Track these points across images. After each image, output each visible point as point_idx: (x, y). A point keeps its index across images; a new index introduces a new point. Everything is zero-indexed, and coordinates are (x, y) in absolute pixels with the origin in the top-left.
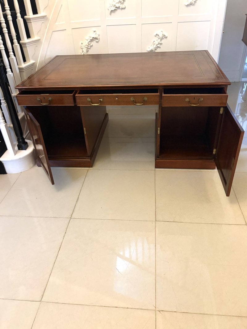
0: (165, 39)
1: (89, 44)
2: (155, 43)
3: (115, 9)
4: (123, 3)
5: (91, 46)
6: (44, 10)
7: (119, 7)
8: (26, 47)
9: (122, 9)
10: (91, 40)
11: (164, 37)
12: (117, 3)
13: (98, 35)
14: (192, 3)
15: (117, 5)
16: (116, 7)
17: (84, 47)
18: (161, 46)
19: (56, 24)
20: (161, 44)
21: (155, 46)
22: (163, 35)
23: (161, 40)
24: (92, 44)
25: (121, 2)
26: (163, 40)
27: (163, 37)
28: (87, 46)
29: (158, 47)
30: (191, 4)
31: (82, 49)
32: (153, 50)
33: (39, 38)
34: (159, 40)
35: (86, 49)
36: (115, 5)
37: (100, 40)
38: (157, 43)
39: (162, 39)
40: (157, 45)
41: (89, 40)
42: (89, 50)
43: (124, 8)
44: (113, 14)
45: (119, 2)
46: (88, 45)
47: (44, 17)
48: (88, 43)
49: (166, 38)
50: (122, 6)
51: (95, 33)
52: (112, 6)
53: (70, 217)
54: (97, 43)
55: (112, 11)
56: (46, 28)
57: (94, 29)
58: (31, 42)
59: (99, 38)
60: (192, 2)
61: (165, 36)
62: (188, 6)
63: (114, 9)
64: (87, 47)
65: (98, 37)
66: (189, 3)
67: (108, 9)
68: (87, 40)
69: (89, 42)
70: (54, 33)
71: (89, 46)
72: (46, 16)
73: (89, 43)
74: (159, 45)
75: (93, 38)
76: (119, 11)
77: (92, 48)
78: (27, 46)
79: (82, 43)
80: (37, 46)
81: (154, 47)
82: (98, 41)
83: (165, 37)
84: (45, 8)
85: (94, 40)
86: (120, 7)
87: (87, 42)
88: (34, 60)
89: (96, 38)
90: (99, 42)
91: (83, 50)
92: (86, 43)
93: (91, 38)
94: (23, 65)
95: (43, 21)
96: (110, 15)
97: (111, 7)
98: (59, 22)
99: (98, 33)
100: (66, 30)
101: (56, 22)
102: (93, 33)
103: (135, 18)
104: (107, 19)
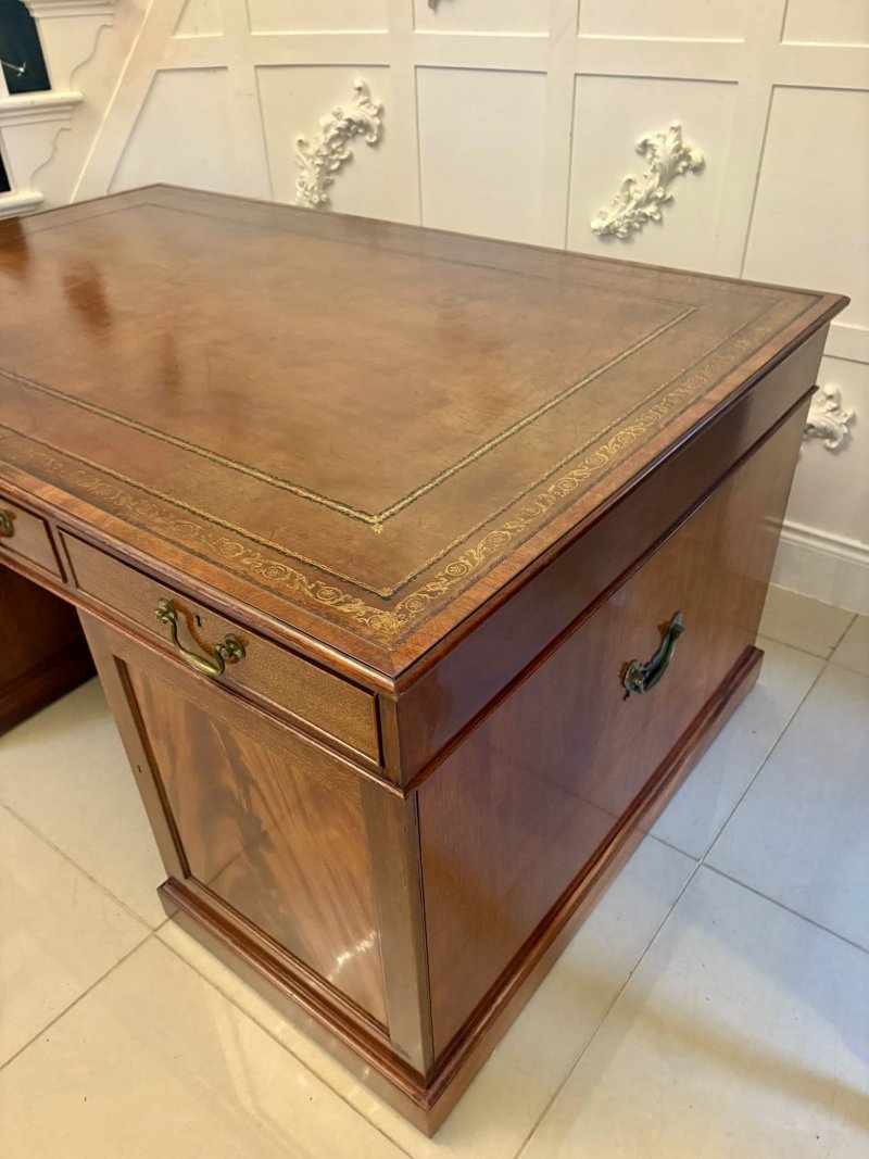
0: (690, 174)
1: (333, 152)
2: (631, 189)
5: (343, 162)
10: (339, 129)
11: (684, 163)
13: (375, 112)
17: (308, 162)
18: (665, 211)
19: (179, 36)
20: (666, 202)
21: (629, 208)
22: (676, 150)
23: (665, 181)
24: (350, 148)
26: (679, 180)
27: (676, 162)
28: (324, 157)
29: (646, 216)
33: (76, 94)
34: (656, 179)
35: (318, 170)
37: (386, 137)
38: (638, 192)
39: (668, 175)
40: (640, 205)
41: (333, 132)
42: (337, 179)
44: (444, 7)
46: (326, 152)
48: (328, 145)
49: (698, 169)
51: (362, 98)
54: (370, 150)
56: (127, 51)
57: (360, 78)
59: (380, 127)
61: (686, 156)
64: (319, 161)
65: (376, 122)
68: (325, 130)
69: (334, 139)
70: (163, 77)
71: (332, 162)
73: (334, 146)
74: (650, 209)
75: (350, 121)
77: (347, 170)
79: (299, 142)
80: (65, 129)
81: (623, 214)
82: (374, 139)
83: (680, 166)
85: (356, 132)
87: (323, 138)
89: (365, 127)
90: (384, 147)
91: (305, 173)
92: (318, 142)
93: (342, 124)
95: (107, 21)
96: (431, 11)
98: (196, 31)
99: (377, 102)
100: (225, 68)
101: (176, 28)
102: (354, 100)
103: (546, 35)
104: (418, 31)
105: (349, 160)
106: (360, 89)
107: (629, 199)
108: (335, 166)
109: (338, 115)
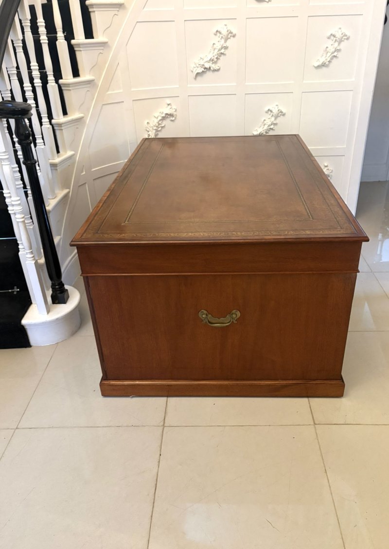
0: (282, 116)
1: (159, 124)
2: (265, 122)
3: (203, 71)
4: (215, 63)
5: (162, 127)
6: (90, 71)
7: (210, 68)
8: (62, 130)
9: (215, 70)
10: (163, 117)
12: (206, 62)
13: (175, 110)
14: (325, 64)
15: (207, 66)
16: (205, 68)
17: (151, 129)
18: (275, 127)
19: (109, 92)
20: (275, 124)
21: (266, 127)
22: (279, 111)
23: (276, 119)
24: (164, 123)
25: (213, 60)
26: (279, 118)
27: (278, 114)
28: (157, 127)
29: (271, 129)
30: (323, 65)
31: (148, 131)
32: (262, 134)
33: (82, 115)
34: (273, 119)
35: (154, 131)
36: (203, 65)
37: (177, 117)
38: (268, 122)
39: (276, 117)
40: (269, 126)
41: (160, 118)
42: (159, 133)
43: (218, 70)
44: (199, 78)
45: (210, 60)
46: (157, 125)
47: (89, 82)
48: (158, 122)
49: (284, 115)
50: (214, 67)
51: (170, 107)
52: (198, 65)
53: (162, 423)
54: (172, 122)
55: (198, 74)
56: (94, 99)
57: (168, 101)
58: (69, 122)
59: (176, 115)
60: (325, 61)
61: (281, 112)
62: (318, 67)
63: (201, 71)
64: (155, 128)
65: (175, 113)
66: (320, 63)
67: (192, 71)
68: (157, 118)
69: (160, 120)
70: (104, 106)
71: (159, 128)
72: (93, 80)
73: (160, 122)
74: (272, 127)
75: (166, 114)
76: (209, 74)
77: (163, 130)
78: (63, 128)
79: (148, 123)
80: (77, 128)
81: (264, 129)
82: (174, 119)
83: (281, 114)
84: (91, 69)
85: (167, 117)
86: (212, 69)
87: (156, 121)
88: (73, 151)
89: (171, 115)
90: (176, 121)
91: (150, 133)
92: (154, 122)
93: (164, 115)
94: (57, 160)
95: (88, 89)
96: (194, 80)
97: (198, 67)
98: (114, 90)
99: (174, 107)
100: (123, 102)
101: (108, 90)
102: (167, 107)
103: (235, 84)
104: (189, 86)
105: (165, 126)
106: (169, 105)
107: (265, 125)
108: (160, 129)
109: (162, 113)
